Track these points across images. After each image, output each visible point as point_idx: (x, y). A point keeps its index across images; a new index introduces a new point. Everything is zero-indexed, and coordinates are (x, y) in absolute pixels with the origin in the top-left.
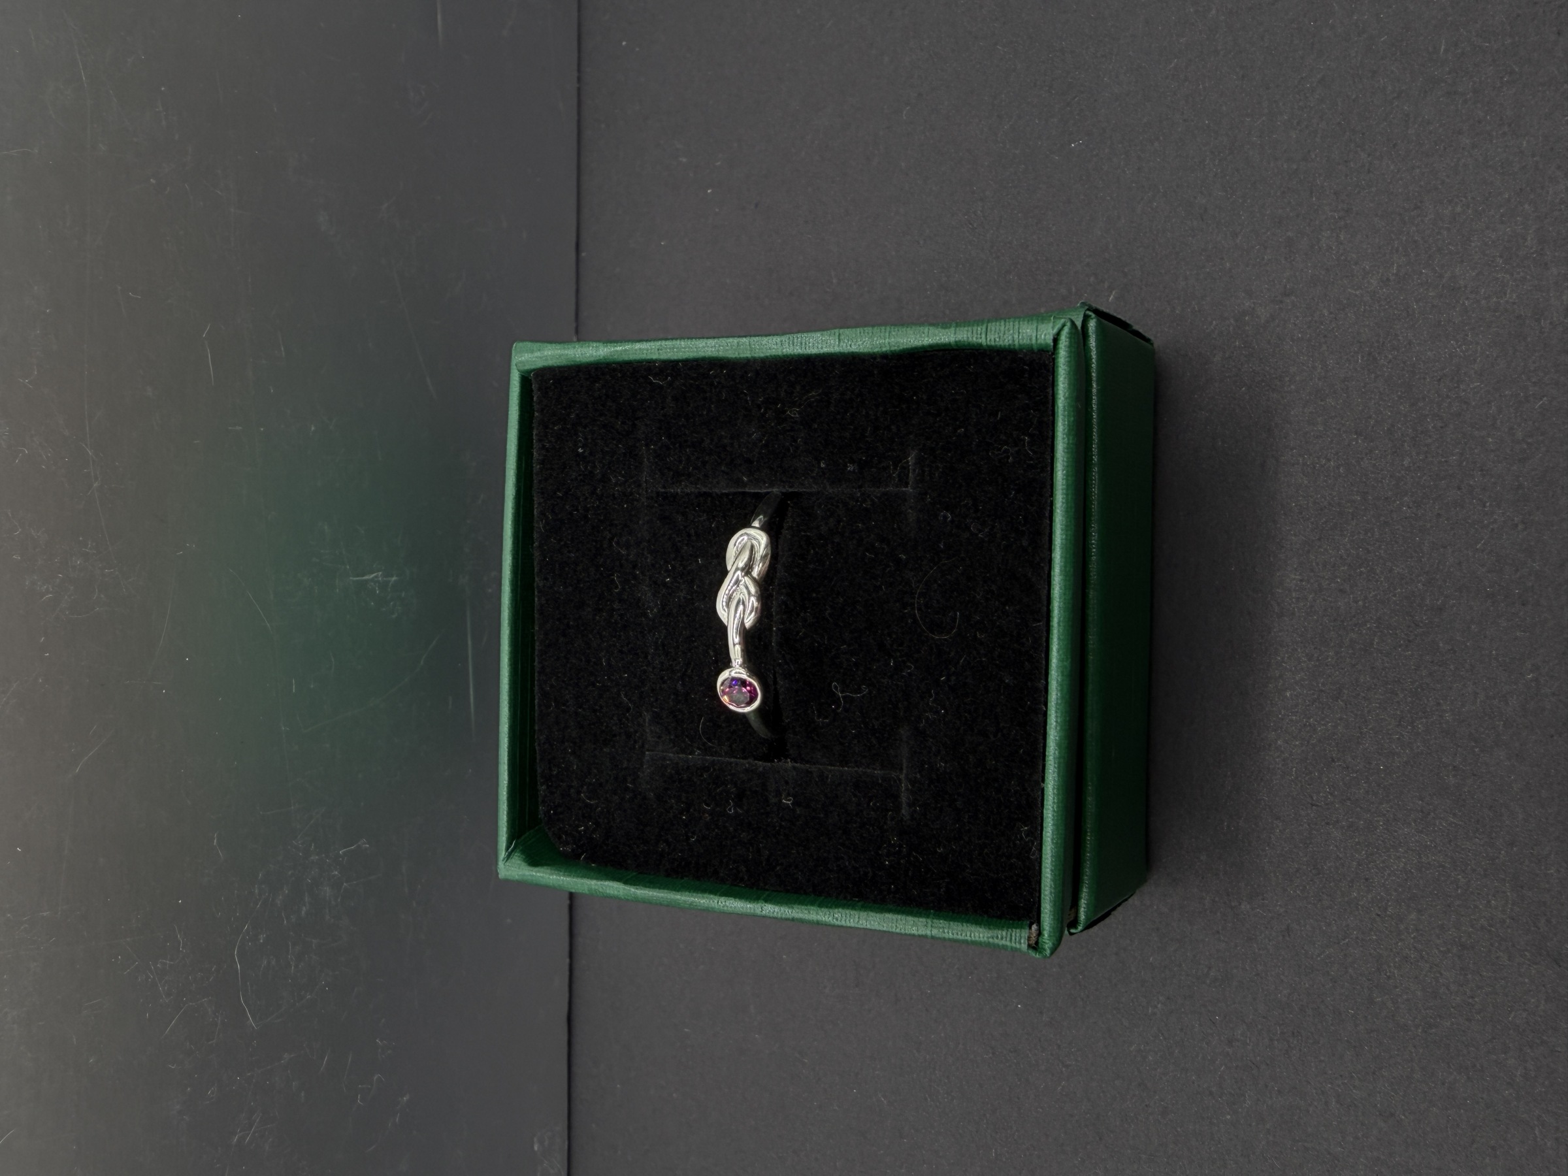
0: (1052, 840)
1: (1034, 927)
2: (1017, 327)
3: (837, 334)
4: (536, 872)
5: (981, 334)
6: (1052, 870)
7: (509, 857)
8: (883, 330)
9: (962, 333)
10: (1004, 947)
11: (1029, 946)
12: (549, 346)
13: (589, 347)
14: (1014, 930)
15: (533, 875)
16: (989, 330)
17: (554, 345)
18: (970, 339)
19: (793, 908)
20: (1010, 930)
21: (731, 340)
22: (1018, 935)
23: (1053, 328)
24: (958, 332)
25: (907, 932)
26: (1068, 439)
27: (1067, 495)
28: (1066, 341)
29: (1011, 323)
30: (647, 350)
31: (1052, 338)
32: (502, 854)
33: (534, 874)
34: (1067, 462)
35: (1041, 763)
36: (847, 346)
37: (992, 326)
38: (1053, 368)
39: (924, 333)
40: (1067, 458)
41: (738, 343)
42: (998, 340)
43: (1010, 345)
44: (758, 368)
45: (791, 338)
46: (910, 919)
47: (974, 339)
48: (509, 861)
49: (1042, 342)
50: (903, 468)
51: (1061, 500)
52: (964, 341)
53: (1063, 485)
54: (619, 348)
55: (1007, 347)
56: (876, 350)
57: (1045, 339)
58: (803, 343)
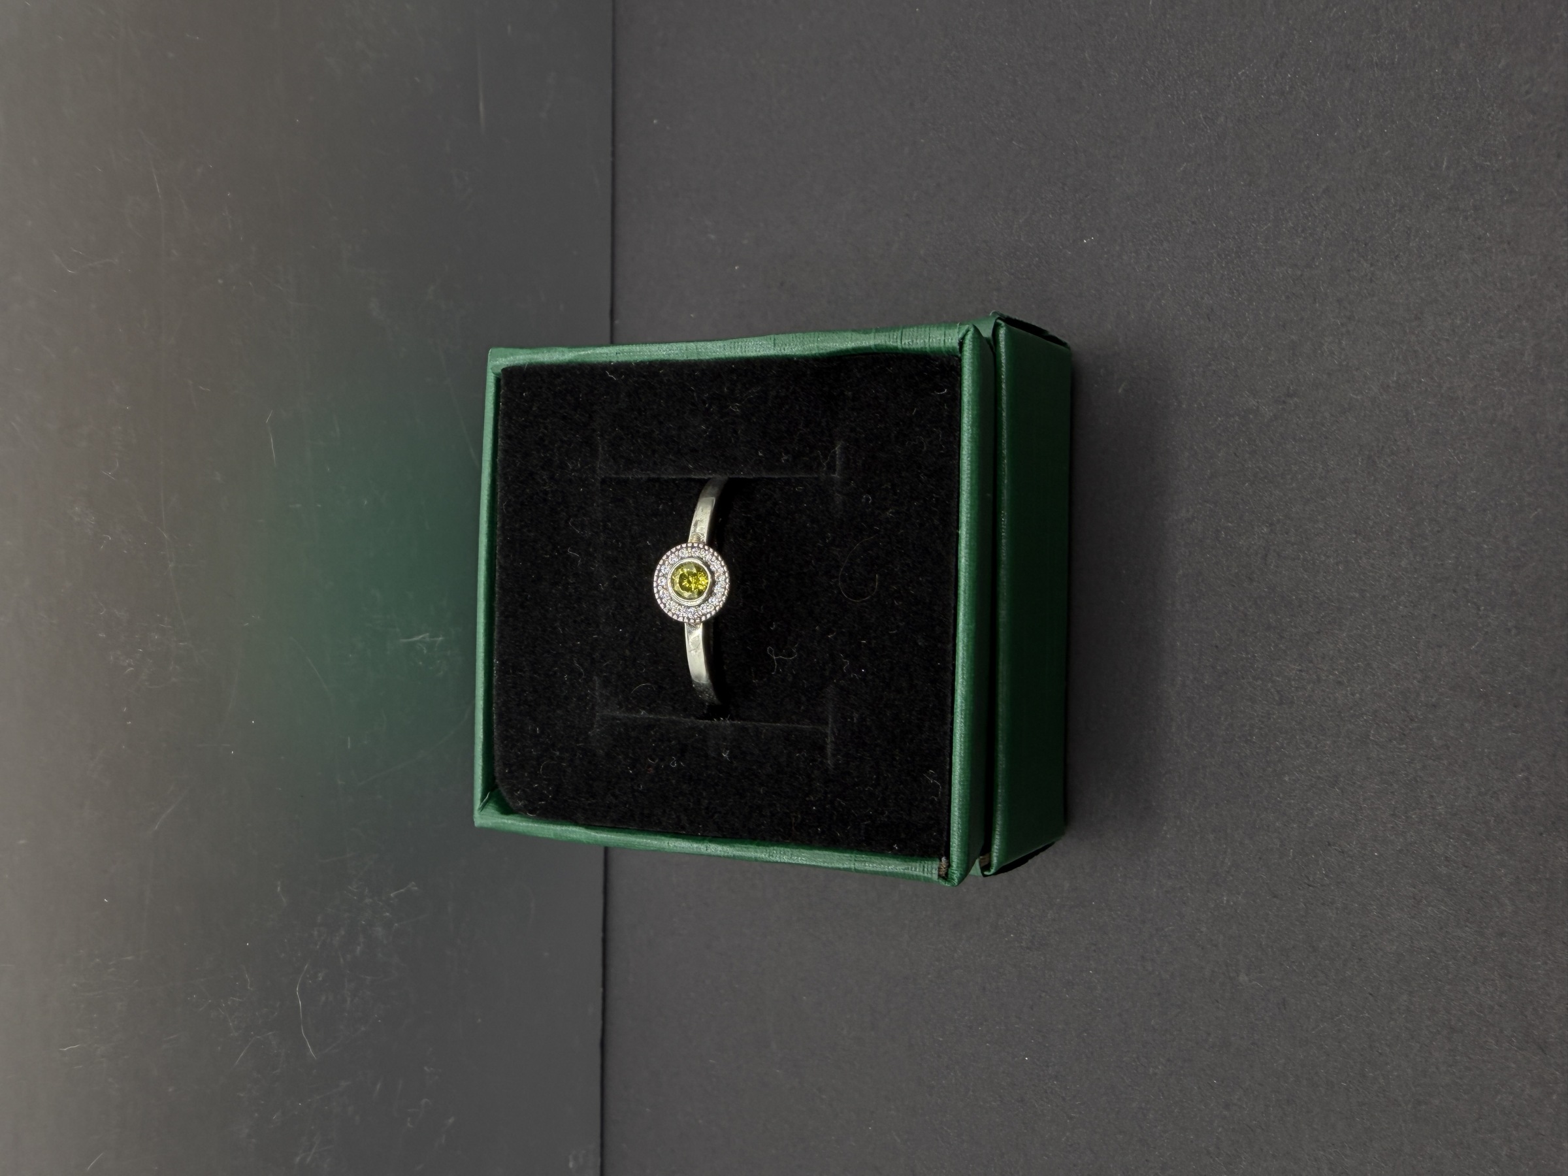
0: (960, 782)
1: (944, 859)
2: (927, 333)
3: (773, 339)
4: (508, 819)
5: (896, 339)
6: (959, 809)
7: (483, 807)
8: (812, 336)
9: (881, 338)
10: (917, 878)
11: (939, 876)
12: (521, 351)
13: (555, 352)
14: (926, 862)
15: (504, 823)
16: (904, 333)
17: (525, 350)
18: (888, 343)
19: (734, 847)
20: (923, 862)
21: (680, 345)
22: (930, 866)
23: (958, 333)
24: (877, 336)
25: (833, 865)
26: (972, 430)
27: (971, 478)
28: (970, 344)
29: (923, 329)
30: (607, 354)
31: (958, 341)
32: (478, 804)
33: (506, 821)
34: (971, 450)
35: (949, 716)
36: (780, 350)
37: (907, 332)
38: (959, 367)
39: (847, 338)
40: (972, 447)
41: (687, 347)
42: (911, 343)
43: (922, 348)
44: (704, 368)
45: (733, 344)
46: (837, 855)
47: (891, 343)
48: (484, 809)
49: (950, 345)
50: (832, 457)
52: (882, 345)
54: (583, 353)
55: (919, 350)
56: (806, 353)
57: (952, 343)
58: (744, 348)
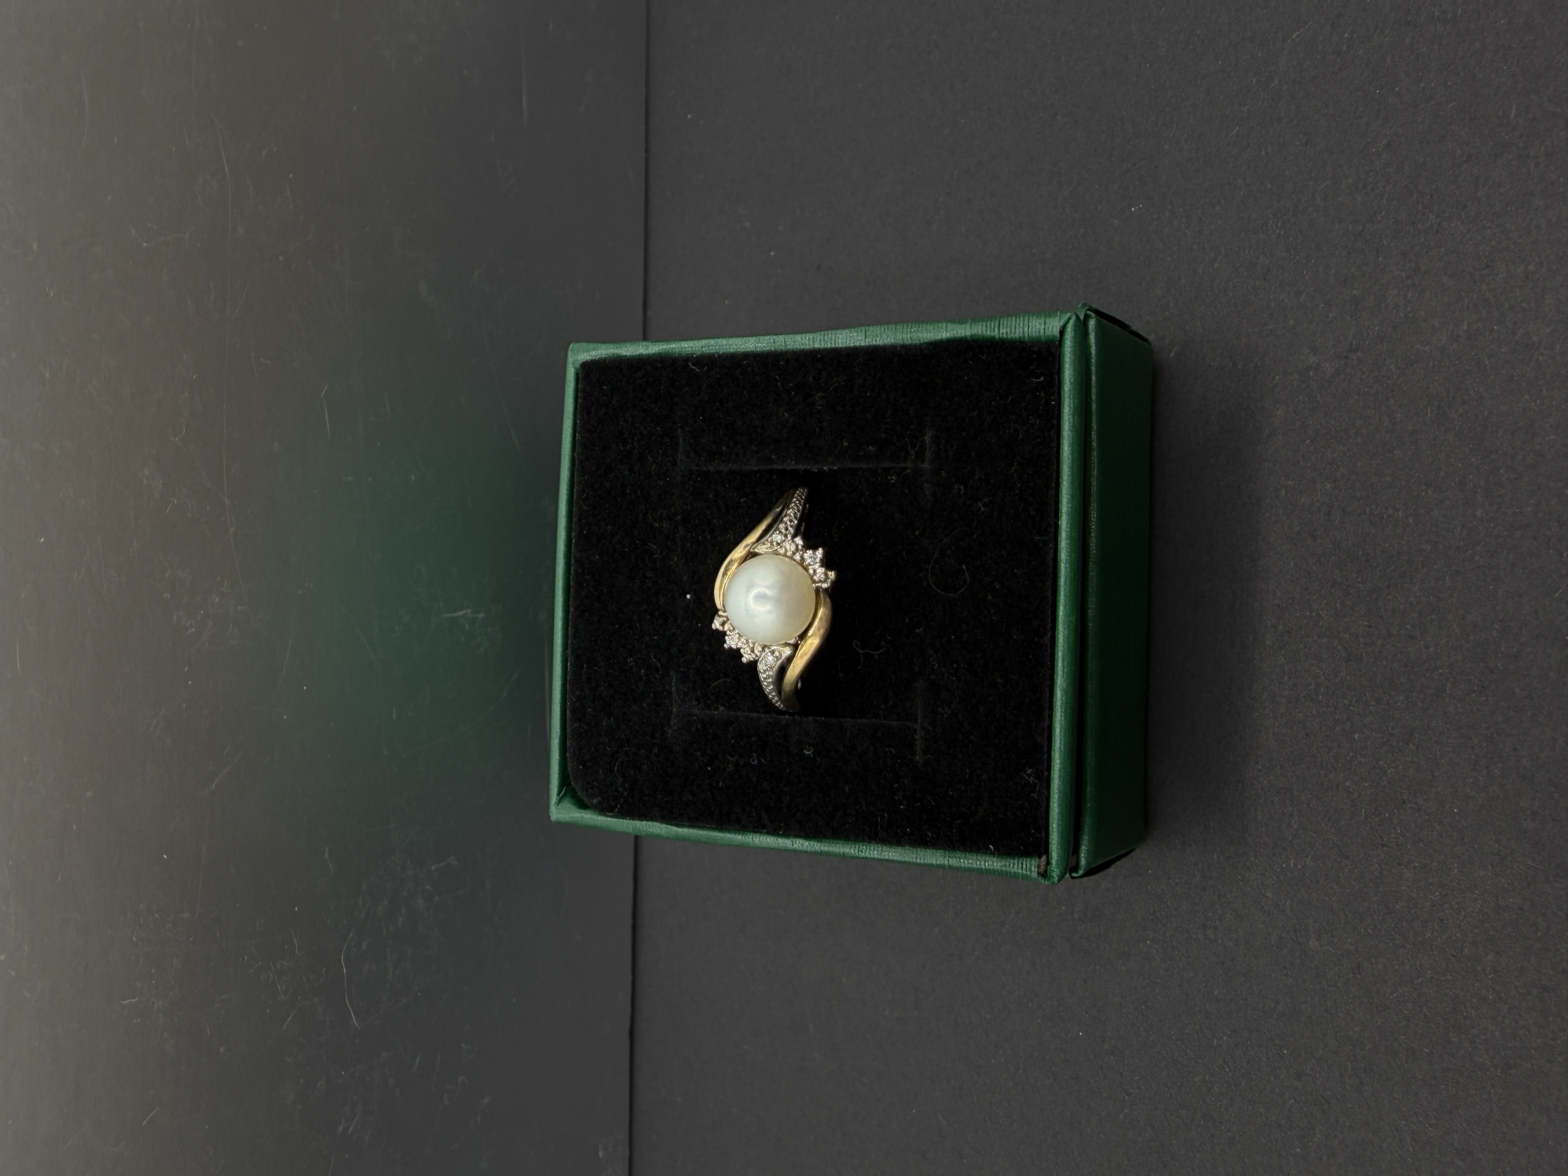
0: (1060, 778)
1: (1044, 857)
2: (1026, 322)
3: (864, 330)
5: (994, 328)
6: (1059, 805)
7: (559, 801)
8: (906, 326)
9: (976, 327)
10: (1016, 875)
11: (1039, 873)
12: (603, 346)
13: (638, 346)
14: (1025, 859)
15: (583, 818)
16: (1001, 325)
17: (606, 345)
18: (985, 333)
20: (1021, 859)
22: (1028, 863)
23: (1060, 321)
24: (973, 326)
25: (926, 861)
26: (1074, 419)
28: (1071, 333)
29: (1022, 318)
31: (1059, 330)
32: (554, 798)
33: (583, 816)
34: (1072, 440)
35: (1048, 710)
36: (872, 341)
38: (1059, 355)
39: (942, 328)
40: (1073, 436)
43: (1020, 338)
45: (823, 335)
46: (929, 852)
47: (989, 333)
48: (560, 804)
49: (1050, 333)
50: (921, 446)
51: (1067, 473)
53: (1069, 459)
55: (1018, 339)
56: (899, 343)
57: (1052, 332)
58: (833, 339)
